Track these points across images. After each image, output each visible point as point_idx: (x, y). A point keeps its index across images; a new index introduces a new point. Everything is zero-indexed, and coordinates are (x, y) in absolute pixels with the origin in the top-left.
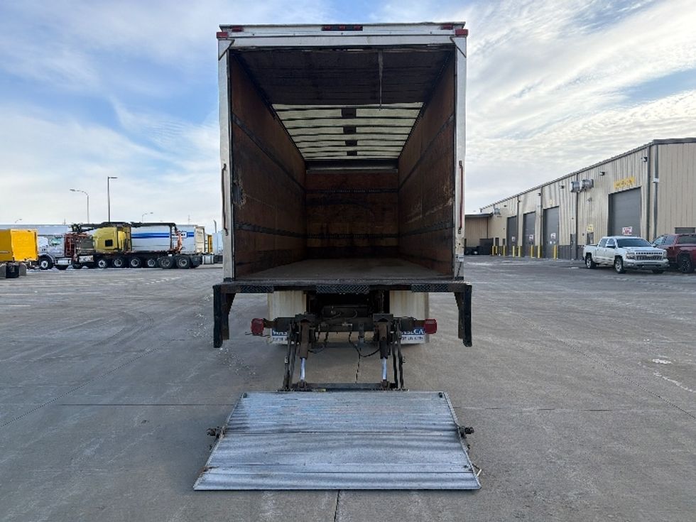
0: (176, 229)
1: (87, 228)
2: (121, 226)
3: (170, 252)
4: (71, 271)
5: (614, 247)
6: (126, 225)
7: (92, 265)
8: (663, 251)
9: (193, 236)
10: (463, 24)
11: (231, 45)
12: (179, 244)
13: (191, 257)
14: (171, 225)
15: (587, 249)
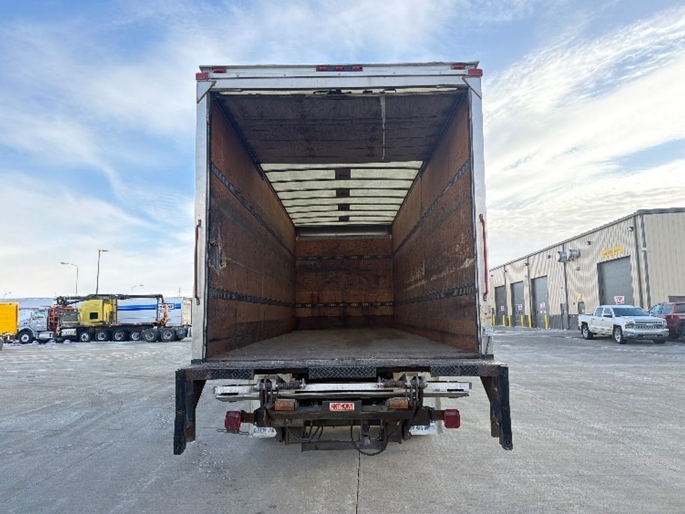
0: (163, 301)
1: (73, 301)
2: (107, 298)
3: (156, 324)
4: (53, 347)
5: (611, 317)
6: (112, 297)
7: (75, 339)
8: (662, 320)
9: (180, 308)
10: (476, 64)
11: (212, 86)
12: (165, 316)
13: (177, 329)
14: (158, 297)
15: (581, 319)
